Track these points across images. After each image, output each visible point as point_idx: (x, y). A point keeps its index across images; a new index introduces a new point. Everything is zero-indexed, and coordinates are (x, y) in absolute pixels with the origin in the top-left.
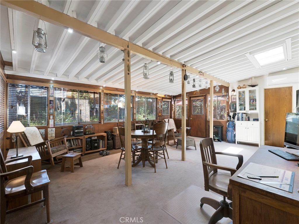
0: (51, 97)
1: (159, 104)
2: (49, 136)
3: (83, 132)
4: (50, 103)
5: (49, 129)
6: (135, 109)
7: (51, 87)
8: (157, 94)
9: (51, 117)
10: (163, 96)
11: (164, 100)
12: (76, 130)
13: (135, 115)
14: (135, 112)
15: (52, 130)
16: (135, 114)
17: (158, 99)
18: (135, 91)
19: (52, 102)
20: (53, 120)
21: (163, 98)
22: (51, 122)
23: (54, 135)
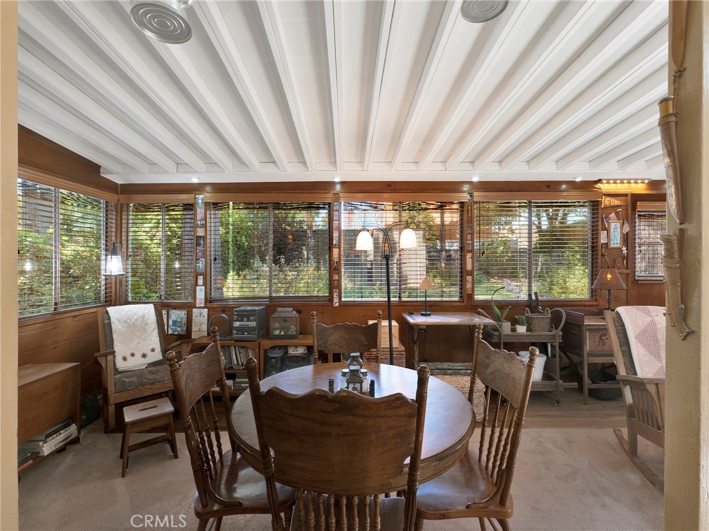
0: (200, 227)
1: (608, 230)
2: (194, 329)
3: (255, 330)
4: (198, 244)
5: (194, 310)
6: (469, 256)
7: (200, 201)
8: (600, 181)
9: (200, 281)
10: (640, 188)
11: (641, 206)
12: (238, 320)
13: (469, 278)
14: (469, 267)
15: (201, 314)
16: (471, 273)
17: (606, 208)
18: (470, 183)
19: (202, 242)
20: (203, 287)
21: (636, 198)
22: (200, 294)
23: (205, 327)
